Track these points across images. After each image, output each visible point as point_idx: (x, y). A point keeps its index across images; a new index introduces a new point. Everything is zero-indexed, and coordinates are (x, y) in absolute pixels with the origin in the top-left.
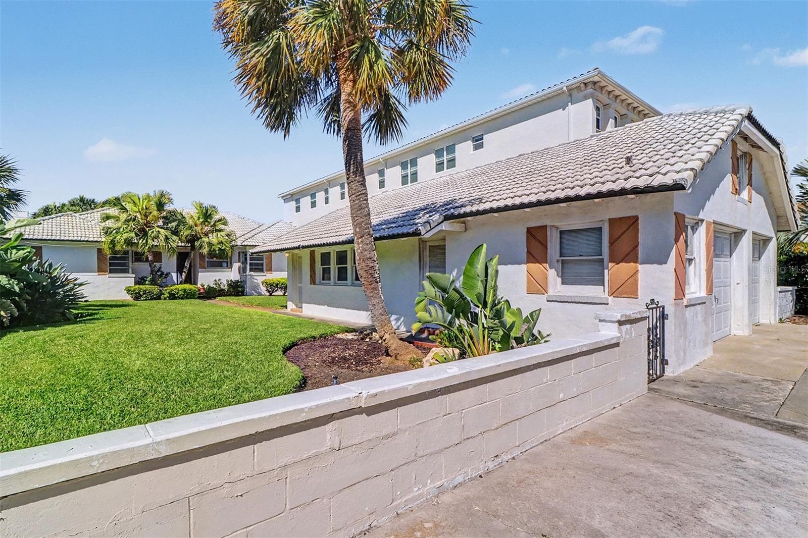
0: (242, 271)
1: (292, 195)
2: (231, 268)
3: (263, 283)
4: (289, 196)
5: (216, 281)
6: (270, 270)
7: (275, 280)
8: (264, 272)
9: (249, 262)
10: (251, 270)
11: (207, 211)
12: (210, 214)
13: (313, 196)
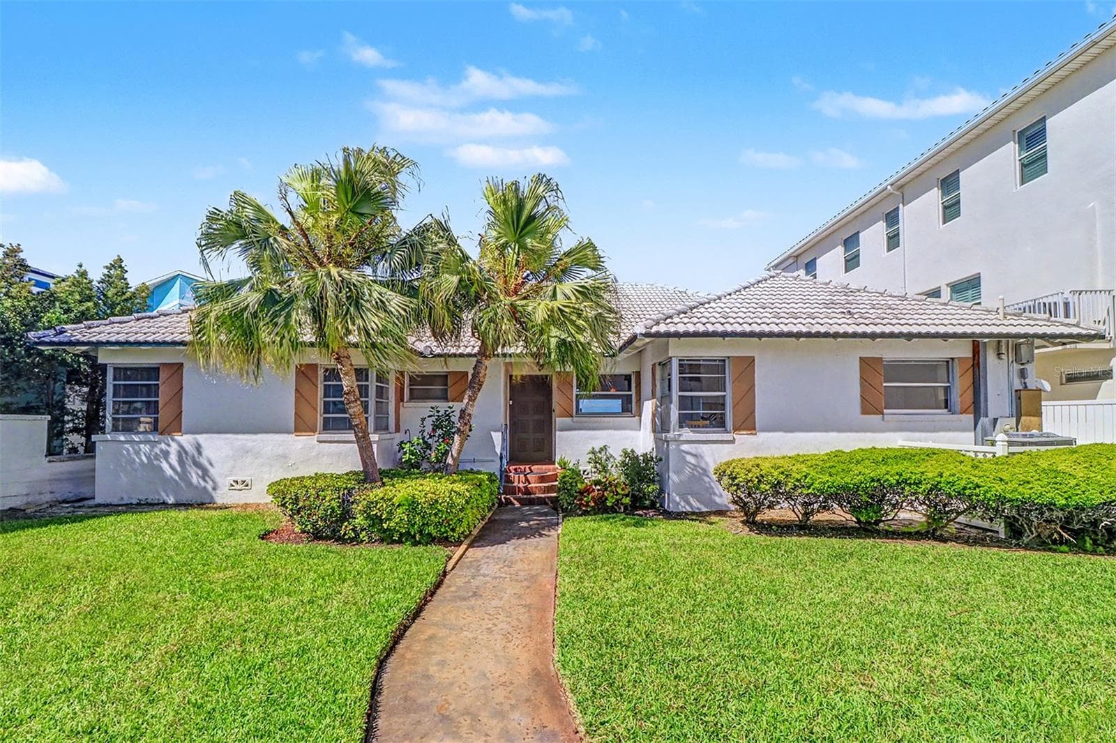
0: (660, 426)
1: (797, 257)
2: (640, 416)
3: (721, 474)
4: (791, 261)
5: (593, 452)
6: (748, 424)
7: (766, 466)
8: (727, 432)
9: (676, 393)
10: (684, 421)
11: (520, 206)
12: (531, 218)
13: (851, 242)
